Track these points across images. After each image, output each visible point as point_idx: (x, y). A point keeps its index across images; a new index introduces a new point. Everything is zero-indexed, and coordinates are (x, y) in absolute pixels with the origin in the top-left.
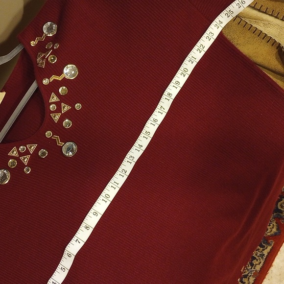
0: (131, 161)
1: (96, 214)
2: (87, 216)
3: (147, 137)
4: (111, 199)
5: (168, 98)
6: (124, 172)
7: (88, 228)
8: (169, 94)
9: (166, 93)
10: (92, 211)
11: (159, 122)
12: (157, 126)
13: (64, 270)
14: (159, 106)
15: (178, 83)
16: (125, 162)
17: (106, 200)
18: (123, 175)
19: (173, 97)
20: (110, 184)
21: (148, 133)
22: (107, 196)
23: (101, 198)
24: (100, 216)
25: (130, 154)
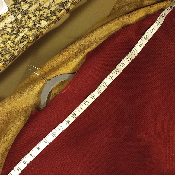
0: (73, 117)
1: (46, 142)
2: (41, 142)
3: (86, 104)
4: (57, 136)
5: (105, 85)
6: (68, 122)
7: (39, 149)
8: (106, 83)
9: (104, 82)
10: (44, 140)
11: (96, 98)
12: (94, 100)
13: (18, 170)
14: (98, 88)
15: (112, 77)
16: (70, 116)
17: (53, 135)
18: (67, 123)
19: (108, 85)
20: (58, 127)
21: (88, 102)
22: (55, 133)
23: (51, 133)
24: (48, 144)
25: (74, 112)
